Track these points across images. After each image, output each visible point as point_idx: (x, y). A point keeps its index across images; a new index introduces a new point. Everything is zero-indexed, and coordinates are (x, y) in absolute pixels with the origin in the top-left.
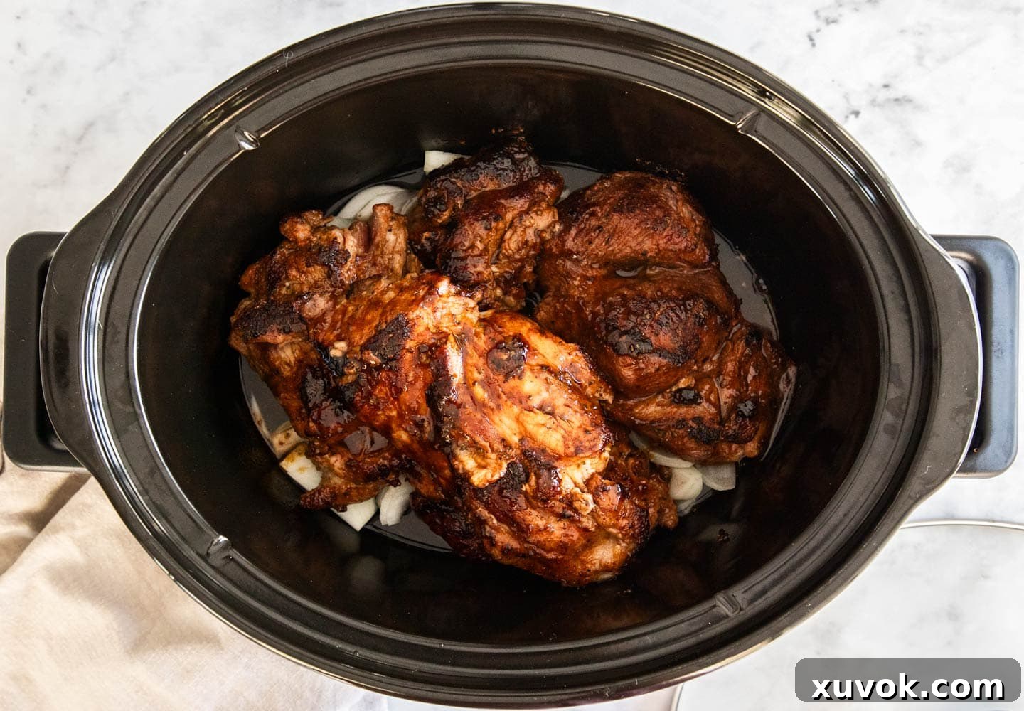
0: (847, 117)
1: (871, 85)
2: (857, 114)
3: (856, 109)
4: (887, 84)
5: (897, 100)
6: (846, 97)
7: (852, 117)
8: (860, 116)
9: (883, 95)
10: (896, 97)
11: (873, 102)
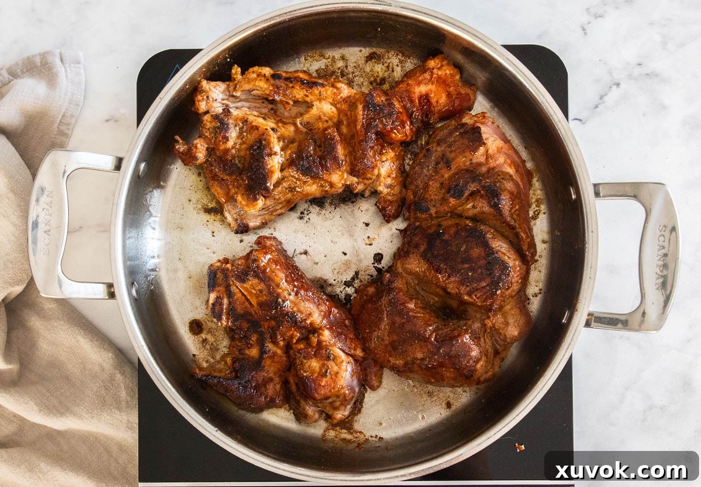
0: (610, 87)
1: (628, 64)
2: (618, 85)
3: (617, 81)
4: (640, 63)
5: (647, 74)
6: (610, 72)
7: (615, 87)
8: (621, 86)
9: (637, 71)
10: (647, 73)
11: (630, 77)
